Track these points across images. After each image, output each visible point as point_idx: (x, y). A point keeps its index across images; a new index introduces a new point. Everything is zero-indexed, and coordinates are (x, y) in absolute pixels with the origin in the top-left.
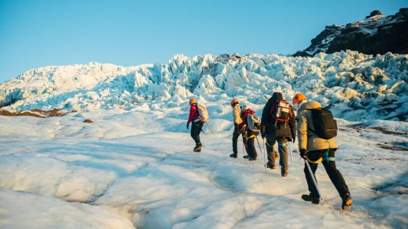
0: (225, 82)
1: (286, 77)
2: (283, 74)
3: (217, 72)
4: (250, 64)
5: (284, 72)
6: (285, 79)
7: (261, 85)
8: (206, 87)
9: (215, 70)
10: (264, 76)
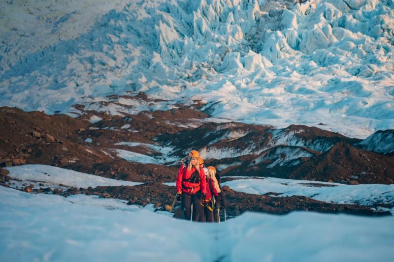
0: (300, 40)
1: (386, 33)
2: (382, 28)
3: (283, 22)
4: (329, 10)
5: (383, 26)
6: (385, 35)
7: (357, 47)
8: (280, 50)
9: (280, 20)
10: (356, 32)
